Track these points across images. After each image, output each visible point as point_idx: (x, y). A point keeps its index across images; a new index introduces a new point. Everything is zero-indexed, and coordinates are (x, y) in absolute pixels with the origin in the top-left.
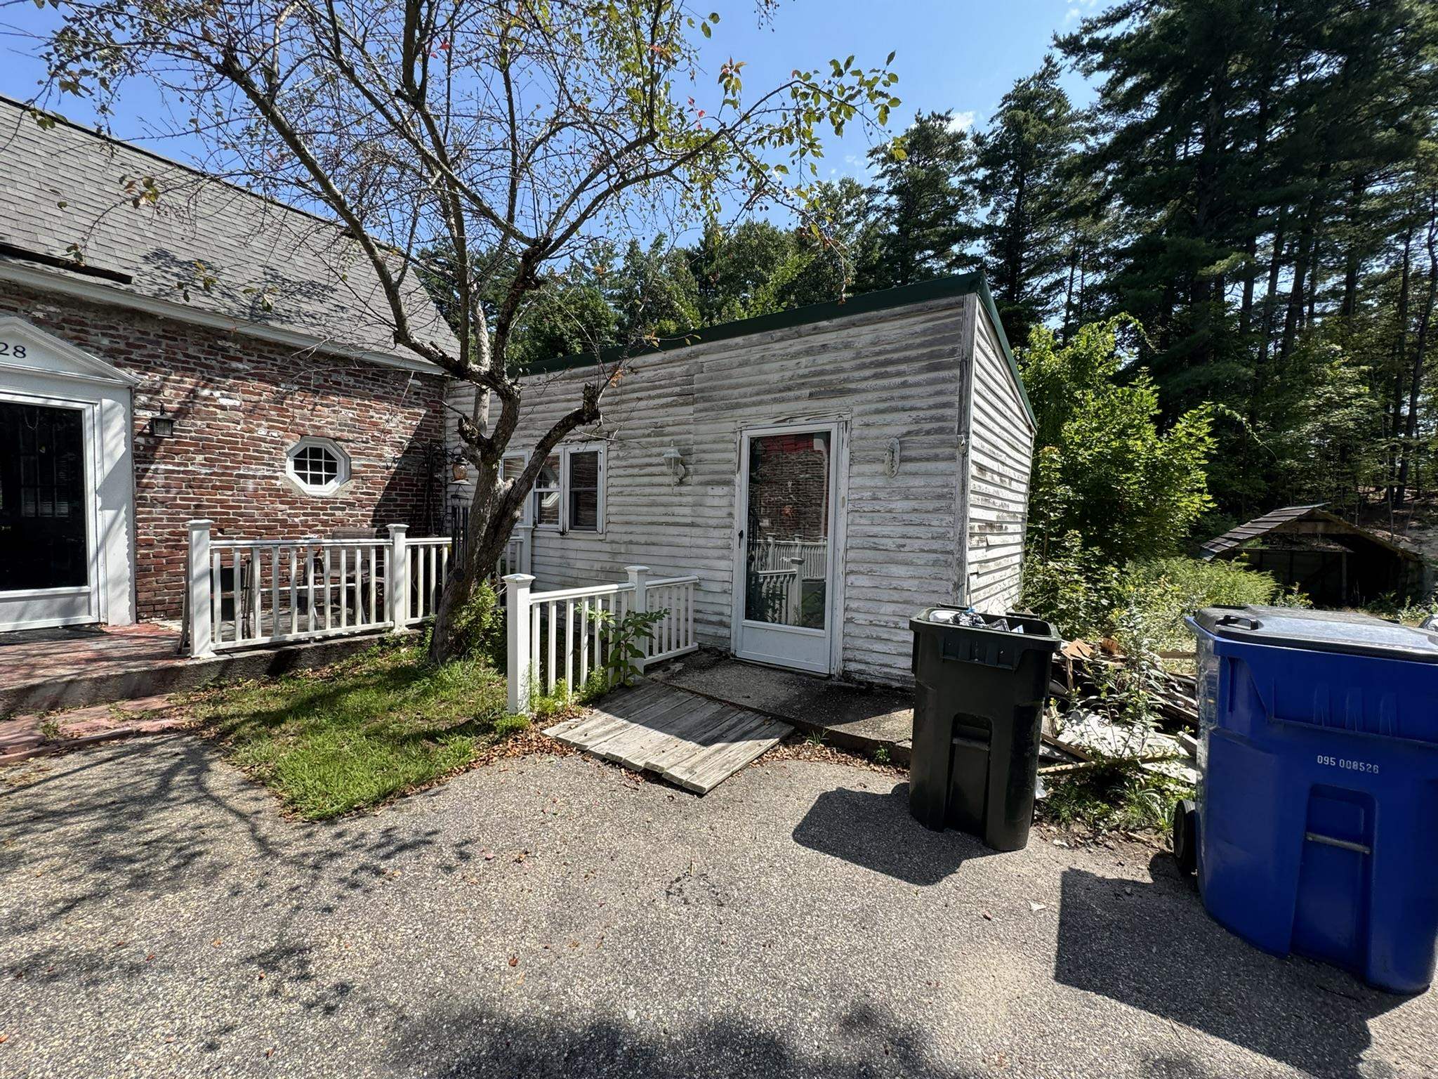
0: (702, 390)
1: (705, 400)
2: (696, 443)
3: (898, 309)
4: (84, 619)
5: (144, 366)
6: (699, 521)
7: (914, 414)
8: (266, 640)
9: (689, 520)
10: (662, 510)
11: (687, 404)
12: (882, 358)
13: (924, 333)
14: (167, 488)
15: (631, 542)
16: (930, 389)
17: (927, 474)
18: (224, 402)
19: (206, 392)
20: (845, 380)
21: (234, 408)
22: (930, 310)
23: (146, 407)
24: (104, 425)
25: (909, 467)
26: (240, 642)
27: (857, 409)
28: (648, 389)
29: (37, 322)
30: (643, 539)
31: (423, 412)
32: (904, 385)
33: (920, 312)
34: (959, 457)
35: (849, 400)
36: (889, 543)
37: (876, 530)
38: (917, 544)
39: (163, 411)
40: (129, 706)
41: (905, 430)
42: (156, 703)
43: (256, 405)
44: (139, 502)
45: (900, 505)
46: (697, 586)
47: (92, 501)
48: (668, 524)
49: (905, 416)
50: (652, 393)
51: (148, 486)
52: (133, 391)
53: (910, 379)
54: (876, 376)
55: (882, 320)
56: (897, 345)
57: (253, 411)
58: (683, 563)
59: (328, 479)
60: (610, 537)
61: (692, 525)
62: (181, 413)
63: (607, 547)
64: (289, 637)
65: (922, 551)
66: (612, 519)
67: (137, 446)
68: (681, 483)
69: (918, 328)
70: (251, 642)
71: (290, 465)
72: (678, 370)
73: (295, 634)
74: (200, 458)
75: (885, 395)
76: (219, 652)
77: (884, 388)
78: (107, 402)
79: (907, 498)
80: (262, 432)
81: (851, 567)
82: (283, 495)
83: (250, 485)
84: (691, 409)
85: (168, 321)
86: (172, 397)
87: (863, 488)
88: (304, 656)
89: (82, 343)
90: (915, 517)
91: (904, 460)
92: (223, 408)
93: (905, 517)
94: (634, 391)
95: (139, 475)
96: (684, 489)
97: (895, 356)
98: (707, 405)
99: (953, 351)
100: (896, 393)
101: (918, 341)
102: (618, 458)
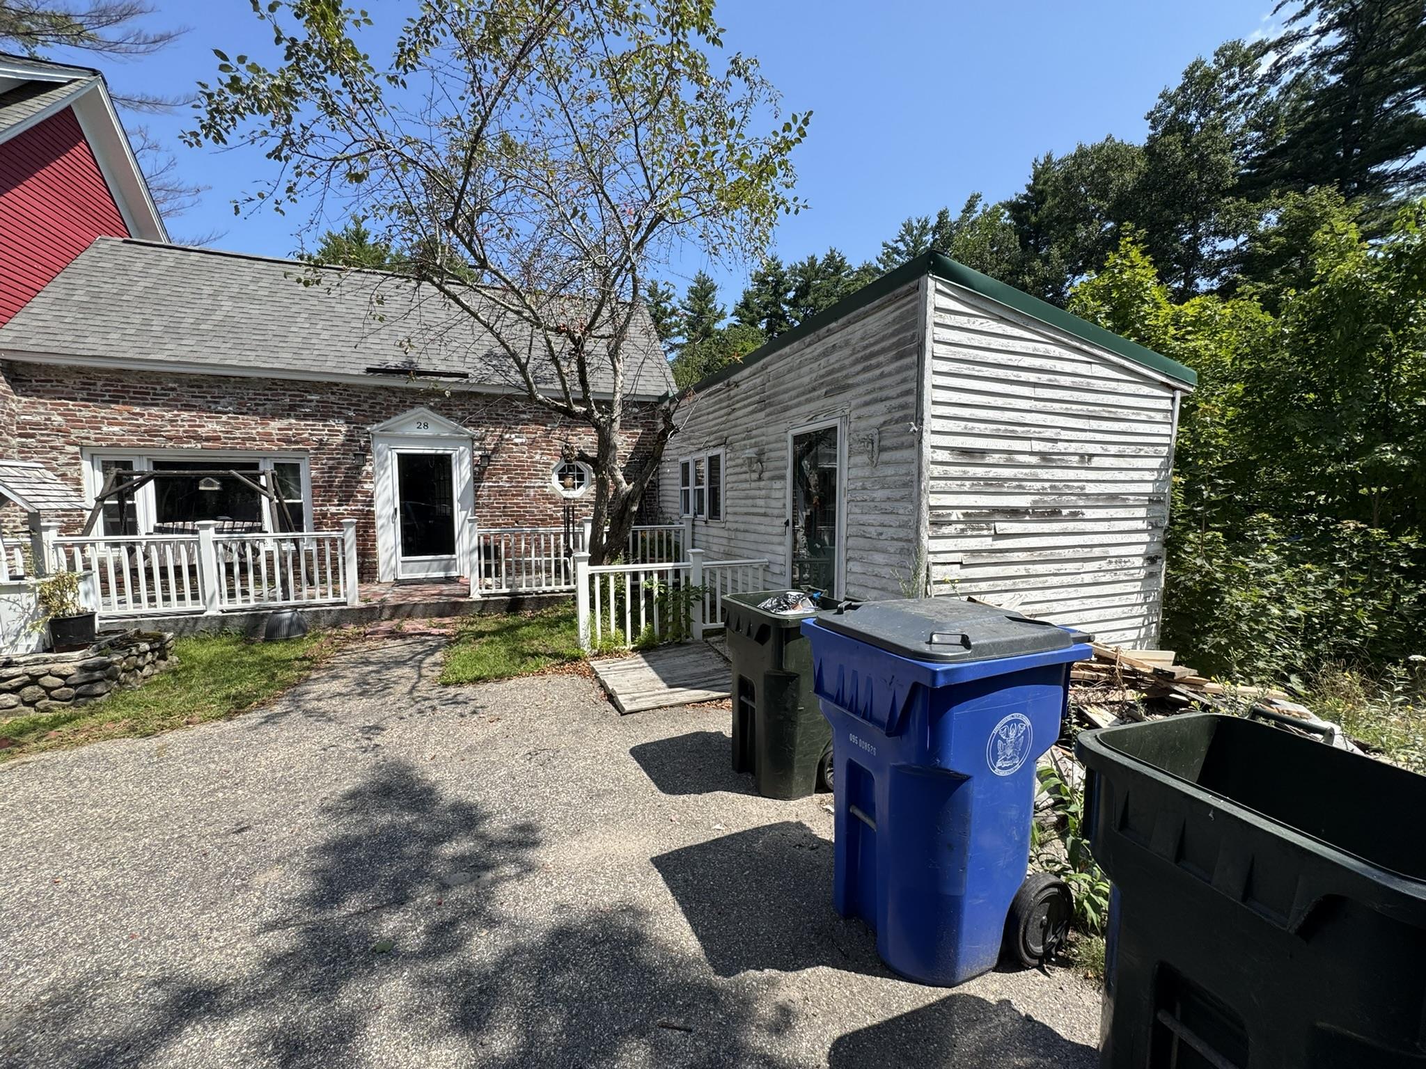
0: (769, 397)
1: (771, 405)
2: (768, 443)
3: (877, 302)
4: (454, 574)
5: (476, 425)
6: (769, 511)
7: (888, 403)
8: (508, 591)
9: (762, 511)
10: (749, 502)
11: (761, 410)
12: (868, 351)
13: (894, 321)
14: (489, 496)
15: (737, 530)
16: (899, 377)
17: (897, 463)
18: (517, 441)
19: (507, 436)
20: (846, 377)
21: (522, 444)
22: (898, 298)
23: (479, 449)
24: (460, 461)
25: (885, 456)
26: (494, 591)
27: (854, 403)
28: (744, 399)
29: (431, 408)
30: (742, 527)
31: (640, 431)
32: (882, 376)
33: (891, 302)
34: (916, 443)
35: (848, 395)
36: (872, 531)
37: (865, 518)
38: (889, 532)
39: (485, 449)
40: (436, 620)
41: (882, 420)
42: (447, 620)
43: (534, 440)
44: (477, 506)
45: (880, 494)
46: (766, 568)
47: (457, 506)
48: (753, 514)
49: (881, 407)
50: (746, 402)
51: (480, 496)
52: (473, 440)
53: (887, 369)
54: (865, 370)
55: (866, 315)
56: (877, 337)
57: (533, 444)
58: (761, 547)
59: (579, 485)
60: (728, 525)
61: (765, 515)
62: (495, 451)
63: (726, 534)
64: (520, 590)
65: (893, 539)
66: (729, 510)
67: (475, 473)
68: (760, 479)
69: (890, 318)
70: (500, 591)
71: (555, 477)
72: (758, 380)
73: (524, 589)
74: (505, 477)
75: (870, 387)
76: (483, 596)
77: (870, 381)
78: (462, 448)
79: (883, 488)
80: (538, 457)
81: (850, 553)
82: (549, 498)
83: (532, 492)
84: (763, 414)
85: (488, 395)
86: (490, 442)
87: (857, 478)
88: (527, 602)
89: (450, 416)
90: (887, 506)
91: (882, 449)
92: (516, 444)
93: (883, 505)
94: (738, 402)
95: (476, 489)
96: (762, 483)
97: (876, 348)
98: (772, 409)
99: (913, 336)
100: (878, 384)
101: (890, 331)
102: (731, 459)
